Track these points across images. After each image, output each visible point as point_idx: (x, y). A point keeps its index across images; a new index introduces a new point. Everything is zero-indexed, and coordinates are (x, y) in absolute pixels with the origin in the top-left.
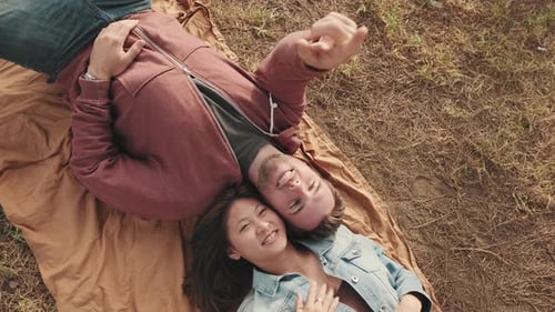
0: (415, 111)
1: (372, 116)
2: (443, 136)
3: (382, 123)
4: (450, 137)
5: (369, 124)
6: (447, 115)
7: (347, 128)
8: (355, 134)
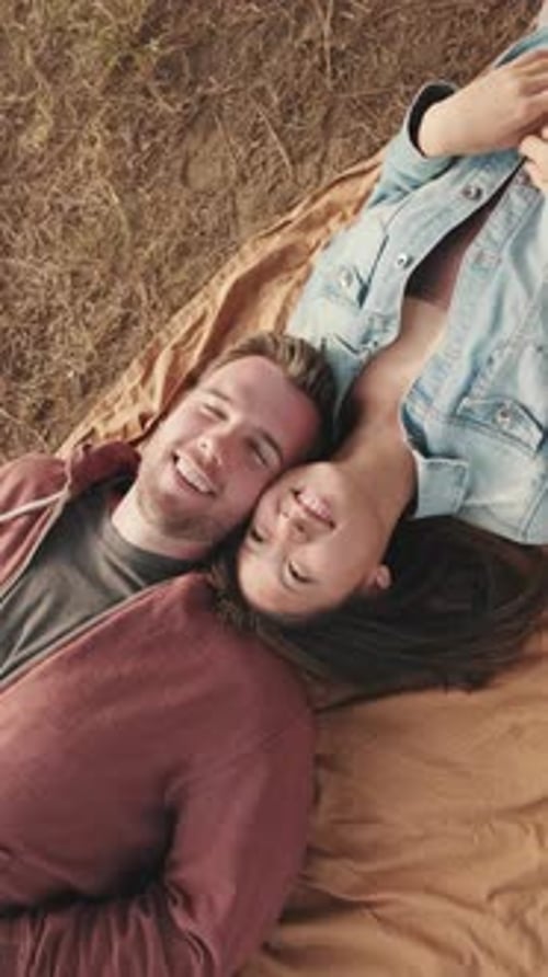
0: (47, 208)
2: (93, 142)
3: (74, 274)
4: (95, 126)
5: (79, 302)
6: (51, 140)
7: (90, 348)
8: (101, 330)
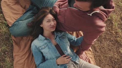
4: (119, 57)
6: (120, 52)
7: (95, 46)
8: (96, 48)
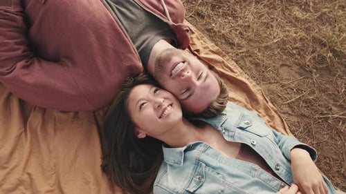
0: (272, 17)
1: (240, 22)
2: (296, 33)
3: (249, 26)
4: (302, 34)
5: (239, 28)
6: (297, 18)
7: (223, 32)
8: (229, 36)
